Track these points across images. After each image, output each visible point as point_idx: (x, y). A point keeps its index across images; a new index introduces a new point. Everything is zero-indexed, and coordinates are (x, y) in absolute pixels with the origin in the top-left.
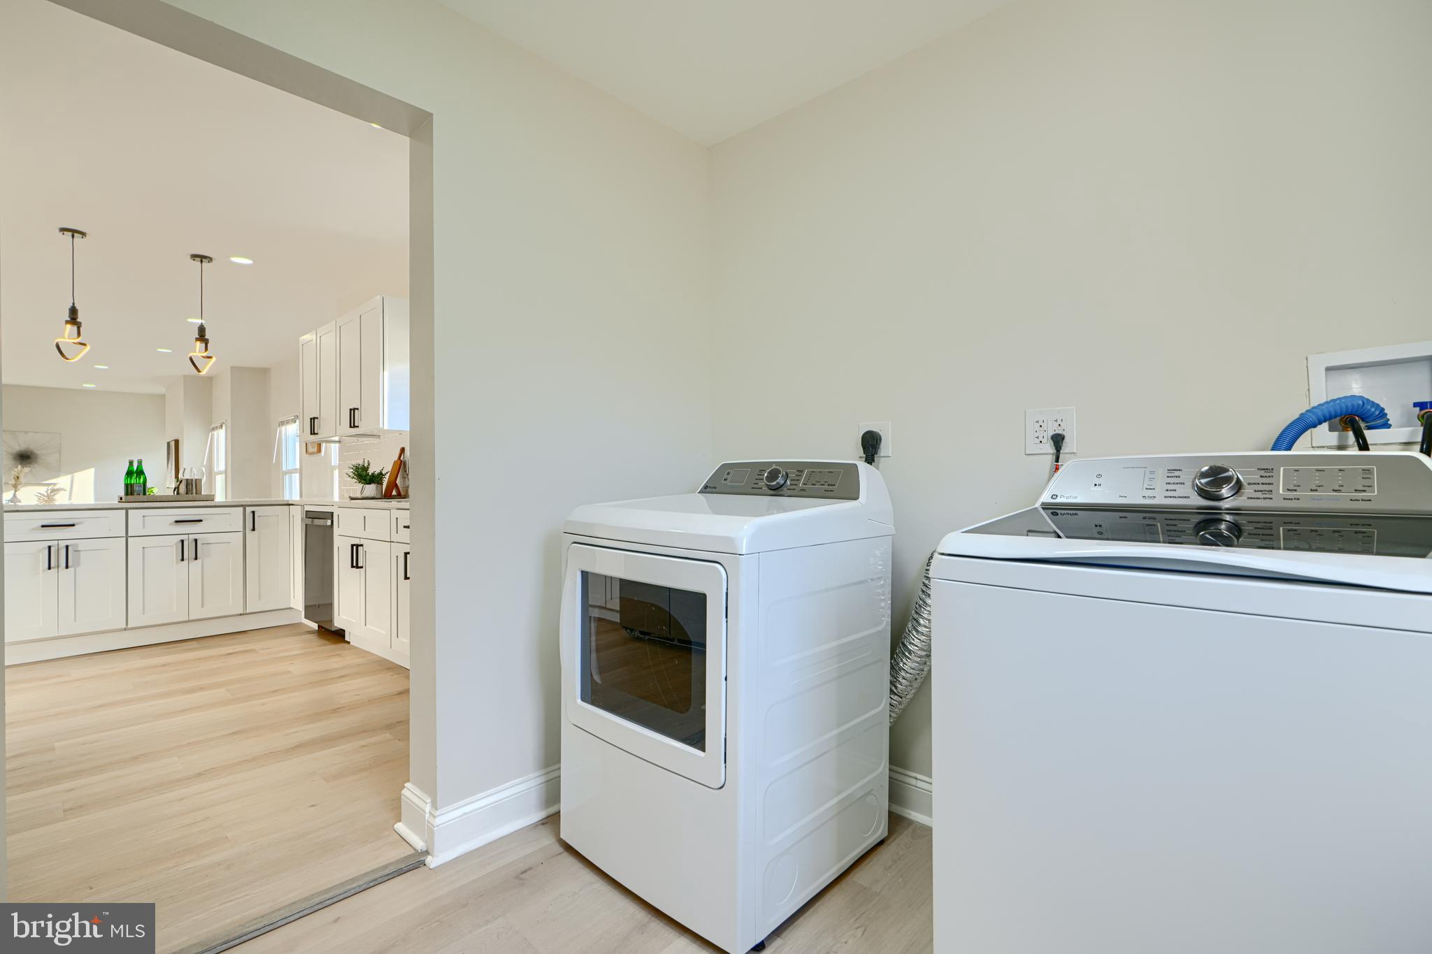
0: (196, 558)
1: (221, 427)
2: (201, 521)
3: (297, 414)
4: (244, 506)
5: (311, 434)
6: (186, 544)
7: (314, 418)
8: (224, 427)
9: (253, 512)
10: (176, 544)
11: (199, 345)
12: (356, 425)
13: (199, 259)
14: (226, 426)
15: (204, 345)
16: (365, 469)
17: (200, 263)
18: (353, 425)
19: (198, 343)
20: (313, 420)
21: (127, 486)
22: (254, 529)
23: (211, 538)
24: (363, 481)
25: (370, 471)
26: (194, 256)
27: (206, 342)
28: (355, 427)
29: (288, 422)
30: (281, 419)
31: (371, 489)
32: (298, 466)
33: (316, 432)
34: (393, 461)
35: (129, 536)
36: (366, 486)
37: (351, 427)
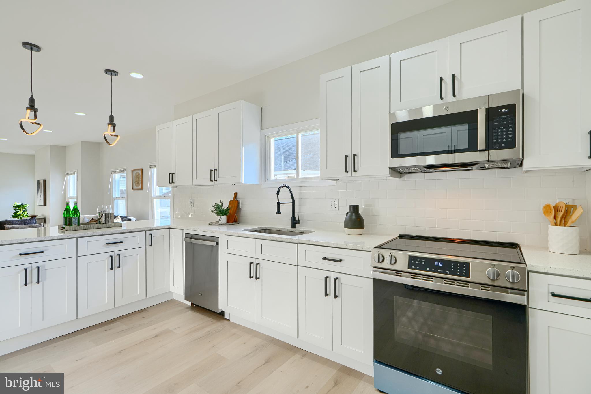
0: (120, 268)
1: (74, 174)
2: (122, 243)
4: (146, 231)
6: (113, 258)
7: (172, 174)
8: (76, 173)
9: (151, 235)
10: (108, 259)
11: (110, 128)
12: (216, 179)
13: (110, 73)
14: (77, 173)
15: (113, 127)
16: (221, 206)
17: (111, 76)
19: (110, 126)
21: (65, 218)
22: (151, 245)
23: (128, 253)
24: (220, 215)
25: (223, 208)
26: (107, 71)
27: (114, 126)
30: (112, 170)
31: (224, 219)
34: (231, 201)
35: (78, 256)
36: (221, 217)
37: (211, 181)
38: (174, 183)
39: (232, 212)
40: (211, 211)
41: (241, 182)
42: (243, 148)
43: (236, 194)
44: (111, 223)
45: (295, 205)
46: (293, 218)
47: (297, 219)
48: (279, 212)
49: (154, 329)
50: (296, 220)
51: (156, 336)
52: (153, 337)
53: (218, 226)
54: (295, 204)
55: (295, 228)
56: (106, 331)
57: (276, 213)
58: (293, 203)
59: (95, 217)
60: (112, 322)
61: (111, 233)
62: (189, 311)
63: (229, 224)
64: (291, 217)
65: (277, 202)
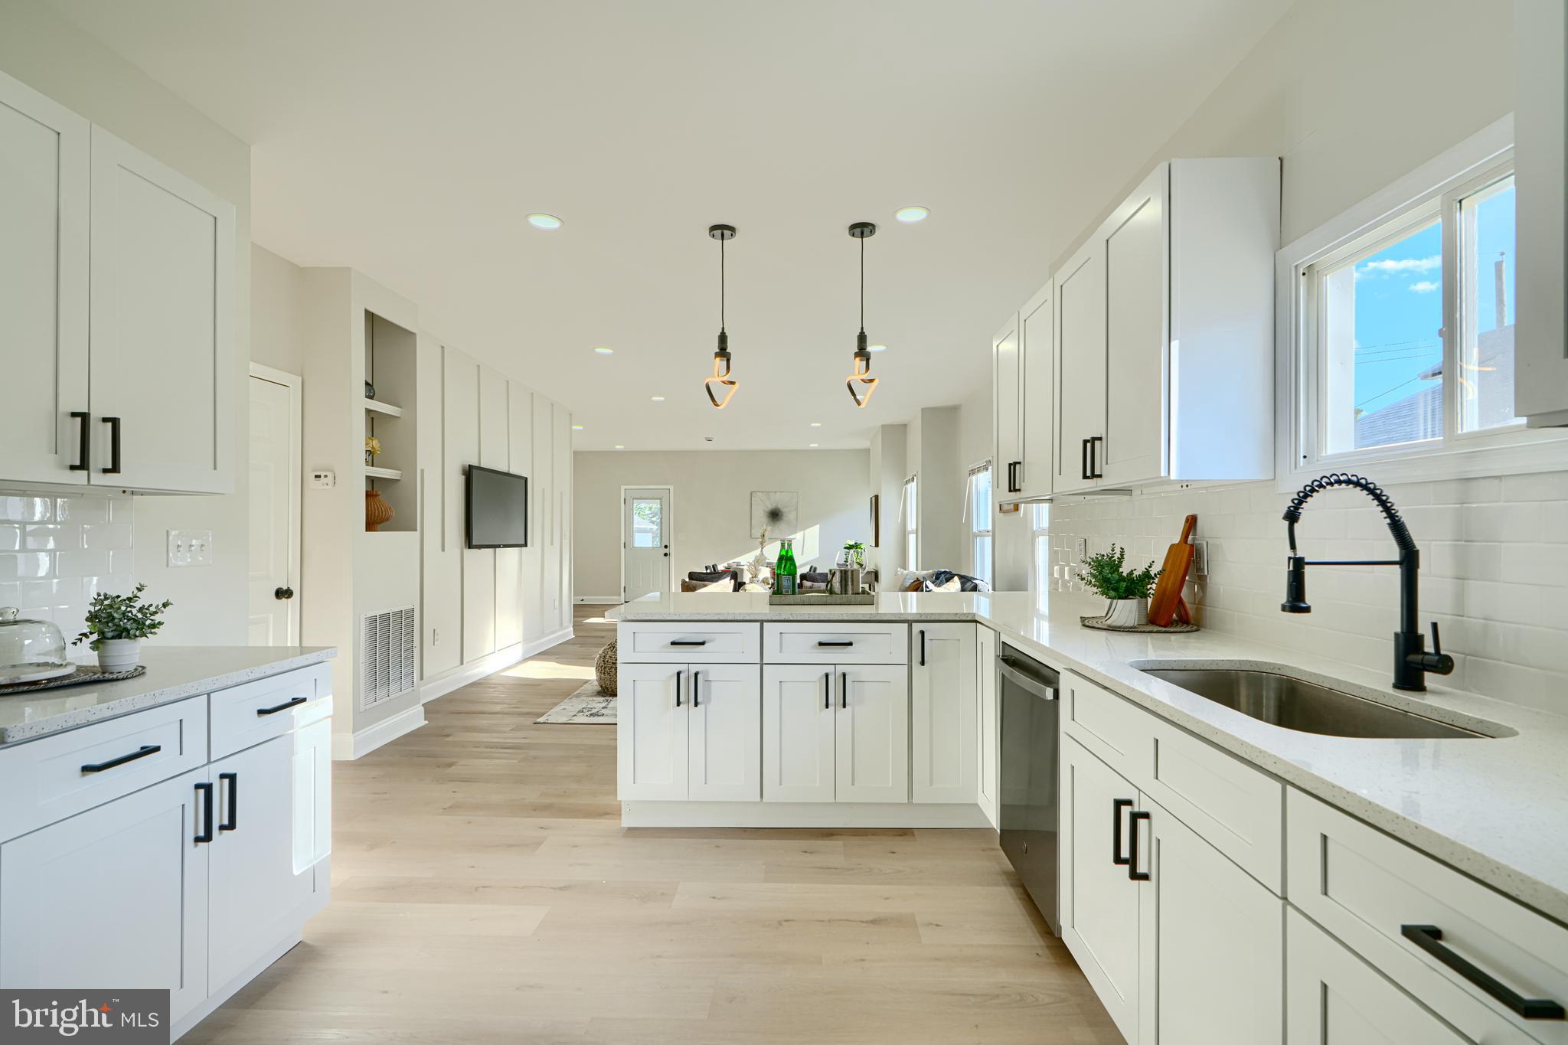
0: (844, 706)
1: (914, 480)
2: (850, 644)
3: (991, 458)
4: (910, 623)
5: (1010, 491)
6: (831, 679)
7: (1015, 464)
9: (922, 633)
10: (820, 678)
12: (1097, 472)
14: (917, 479)
16: (1114, 565)
18: (1090, 473)
20: (1013, 466)
22: (923, 663)
23: (865, 673)
24: (1112, 594)
25: (1125, 570)
28: (1094, 476)
29: (978, 470)
30: (971, 467)
31: (1127, 610)
32: (990, 528)
33: (1017, 488)
34: (1172, 546)
35: (764, 662)
36: (1115, 601)
37: (1085, 477)
38: (1019, 490)
39: (1170, 585)
40: (1083, 579)
41: (1163, 473)
42: (1175, 344)
43: (1192, 522)
44: (853, 594)
45: (1422, 571)
46: (1409, 641)
47: (1429, 647)
48: (1296, 602)
49: (887, 899)
50: (1426, 650)
51: (873, 922)
52: (866, 922)
53: (1103, 633)
54: (1420, 571)
55: (1418, 686)
56: (805, 852)
57: (1284, 609)
58: (1409, 560)
59: (927, 574)
60: (832, 835)
61: (826, 619)
62: (1005, 885)
63: (1156, 628)
64: (1396, 635)
65: (1290, 558)
